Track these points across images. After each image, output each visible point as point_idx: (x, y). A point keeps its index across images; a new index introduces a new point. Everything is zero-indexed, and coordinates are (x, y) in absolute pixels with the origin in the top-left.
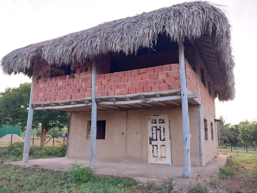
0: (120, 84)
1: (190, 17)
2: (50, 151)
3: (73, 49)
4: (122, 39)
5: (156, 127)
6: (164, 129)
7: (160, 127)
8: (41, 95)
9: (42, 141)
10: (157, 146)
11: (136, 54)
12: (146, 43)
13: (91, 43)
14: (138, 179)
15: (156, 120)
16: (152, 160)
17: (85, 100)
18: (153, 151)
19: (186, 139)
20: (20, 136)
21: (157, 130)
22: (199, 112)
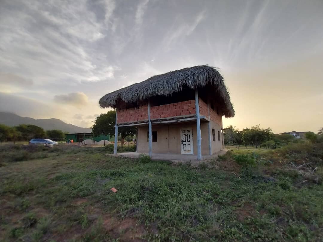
0: (163, 111)
1: (199, 75)
2: (127, 149)
3: (138, 94)
4: (163, 88)
5: (185, 134)
6: (189, 135)
7: (187, 134)
8: (122, 118)
9: (122, 143)
10: (185, 145)
11: (171, 95)
12: (177, 90)
13: (147, 90)
14: (173, 161)
15: (185, 131)
16: (183, 152)
17: (145, 121)
18: (184, 147)
19: (199, 141)
20: (109, 141)
21: (186, 136)
22: (209, 126)
